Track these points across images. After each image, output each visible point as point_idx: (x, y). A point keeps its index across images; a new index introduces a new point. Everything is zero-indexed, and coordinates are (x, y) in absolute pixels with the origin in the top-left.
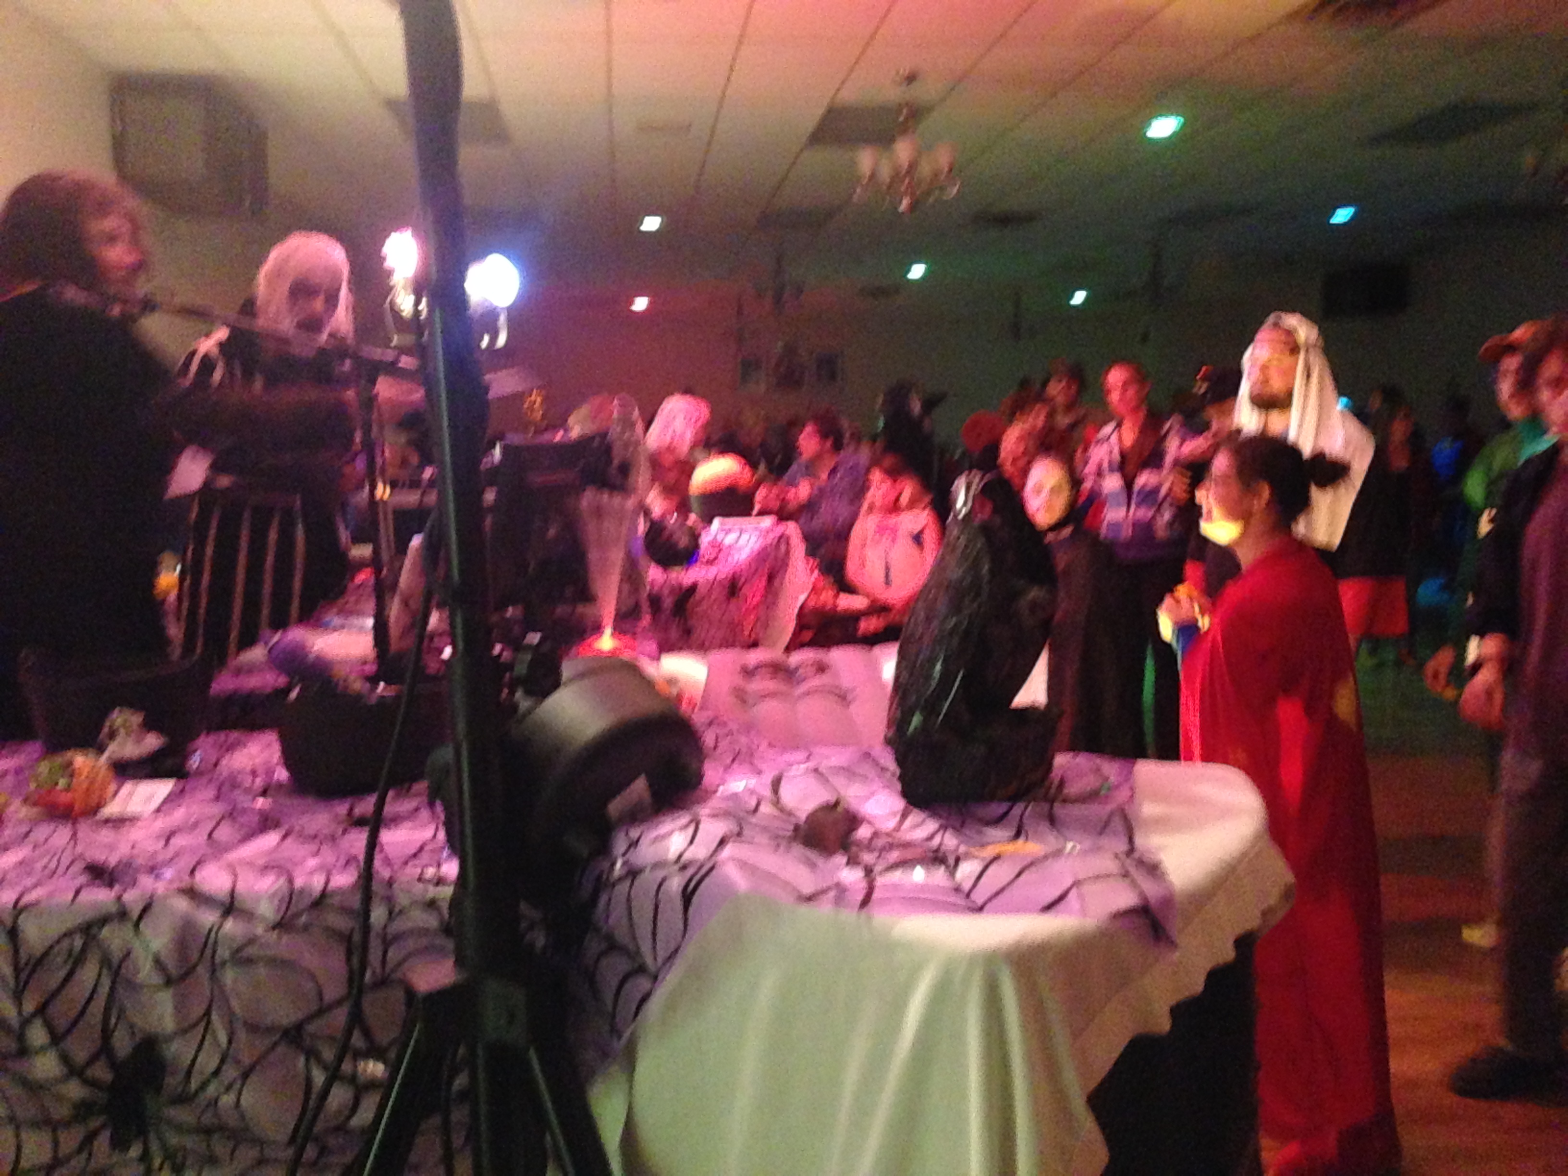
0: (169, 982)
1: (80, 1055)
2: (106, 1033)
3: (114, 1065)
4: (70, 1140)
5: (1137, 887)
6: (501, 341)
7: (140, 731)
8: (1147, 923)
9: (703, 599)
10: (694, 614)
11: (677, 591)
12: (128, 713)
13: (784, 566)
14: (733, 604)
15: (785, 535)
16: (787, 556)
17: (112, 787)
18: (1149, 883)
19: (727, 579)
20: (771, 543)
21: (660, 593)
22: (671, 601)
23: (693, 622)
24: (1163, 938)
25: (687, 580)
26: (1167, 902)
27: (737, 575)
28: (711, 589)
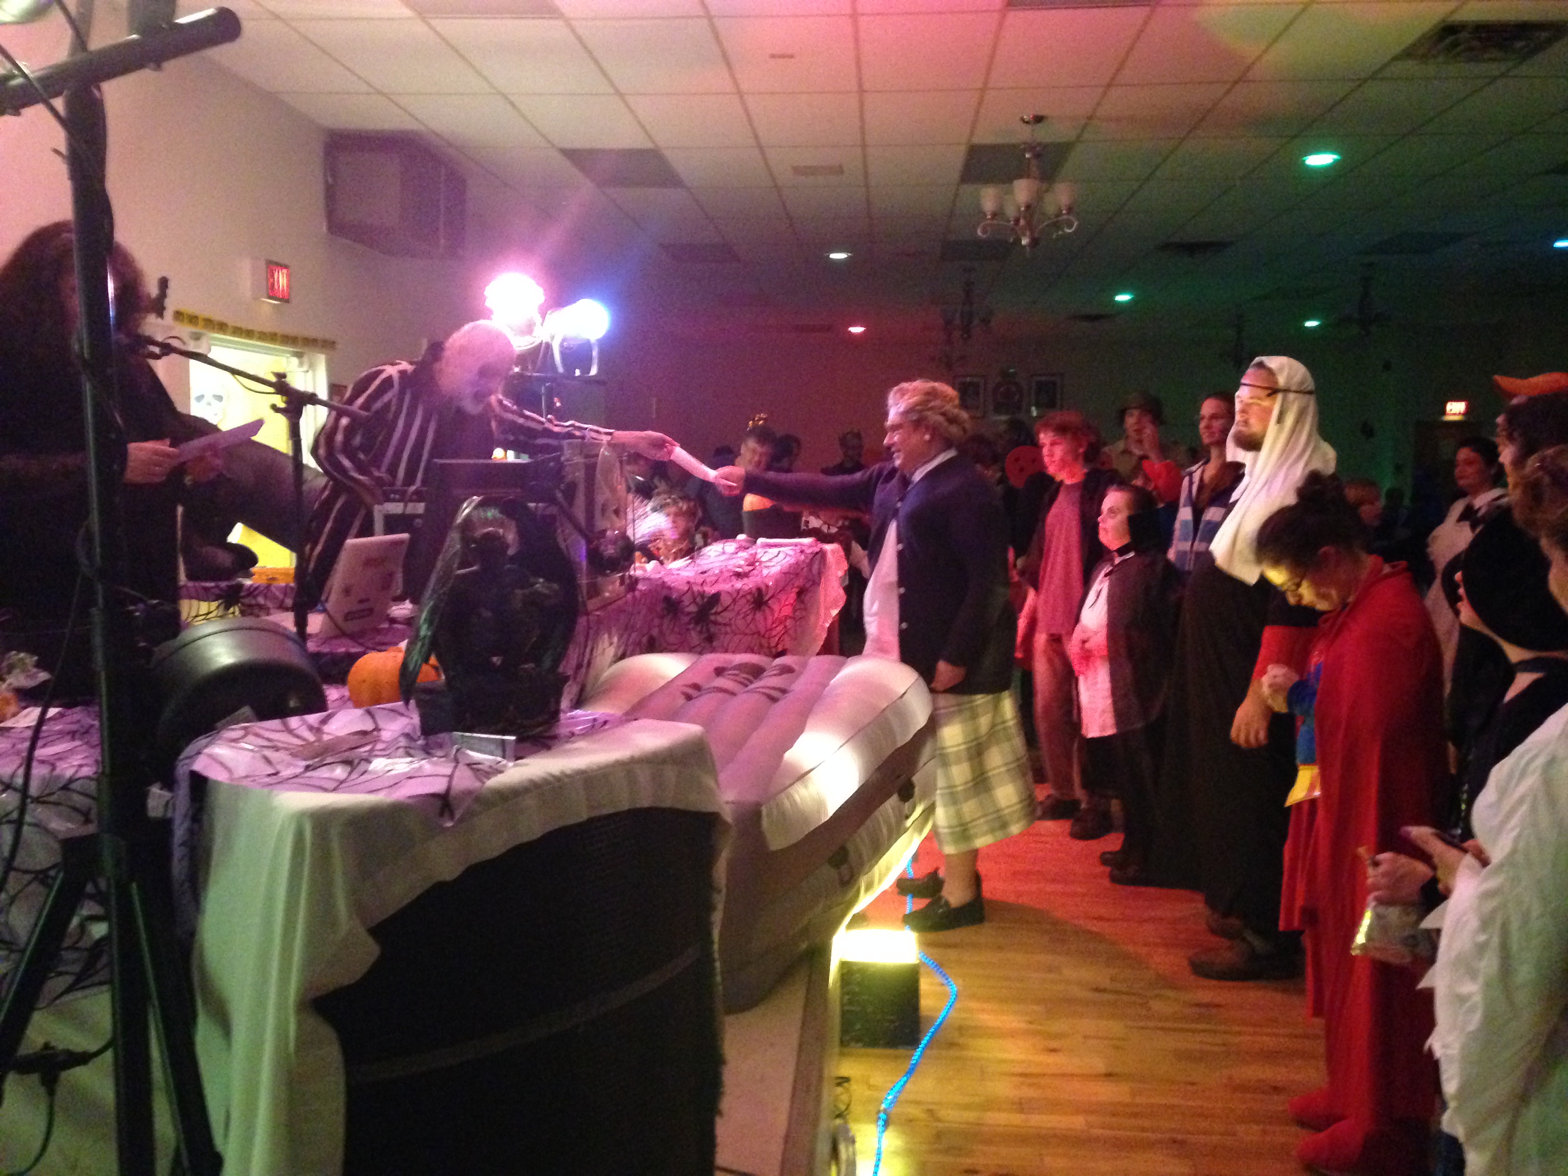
5: (450, 782)
6: (594, 371)
7: (35, 670)
8: (438, 803)
9: (725, 609)
10: (715, 623)
11: (698, 600)
12: (22, 655)
13: (816, 583)
14: (759, 616)
15: (822, 554)
16: (820, 573)
17: (13, 708)
18: (464, 781)
19: (750, 592)
20: (804, 561)
21: (679, 601)
22: (693, 609)
23: (713, 629)
24: (447, 814)
25: (710, 590)
26: (468, 793)
27: (764, 588)
28: (734, 601)
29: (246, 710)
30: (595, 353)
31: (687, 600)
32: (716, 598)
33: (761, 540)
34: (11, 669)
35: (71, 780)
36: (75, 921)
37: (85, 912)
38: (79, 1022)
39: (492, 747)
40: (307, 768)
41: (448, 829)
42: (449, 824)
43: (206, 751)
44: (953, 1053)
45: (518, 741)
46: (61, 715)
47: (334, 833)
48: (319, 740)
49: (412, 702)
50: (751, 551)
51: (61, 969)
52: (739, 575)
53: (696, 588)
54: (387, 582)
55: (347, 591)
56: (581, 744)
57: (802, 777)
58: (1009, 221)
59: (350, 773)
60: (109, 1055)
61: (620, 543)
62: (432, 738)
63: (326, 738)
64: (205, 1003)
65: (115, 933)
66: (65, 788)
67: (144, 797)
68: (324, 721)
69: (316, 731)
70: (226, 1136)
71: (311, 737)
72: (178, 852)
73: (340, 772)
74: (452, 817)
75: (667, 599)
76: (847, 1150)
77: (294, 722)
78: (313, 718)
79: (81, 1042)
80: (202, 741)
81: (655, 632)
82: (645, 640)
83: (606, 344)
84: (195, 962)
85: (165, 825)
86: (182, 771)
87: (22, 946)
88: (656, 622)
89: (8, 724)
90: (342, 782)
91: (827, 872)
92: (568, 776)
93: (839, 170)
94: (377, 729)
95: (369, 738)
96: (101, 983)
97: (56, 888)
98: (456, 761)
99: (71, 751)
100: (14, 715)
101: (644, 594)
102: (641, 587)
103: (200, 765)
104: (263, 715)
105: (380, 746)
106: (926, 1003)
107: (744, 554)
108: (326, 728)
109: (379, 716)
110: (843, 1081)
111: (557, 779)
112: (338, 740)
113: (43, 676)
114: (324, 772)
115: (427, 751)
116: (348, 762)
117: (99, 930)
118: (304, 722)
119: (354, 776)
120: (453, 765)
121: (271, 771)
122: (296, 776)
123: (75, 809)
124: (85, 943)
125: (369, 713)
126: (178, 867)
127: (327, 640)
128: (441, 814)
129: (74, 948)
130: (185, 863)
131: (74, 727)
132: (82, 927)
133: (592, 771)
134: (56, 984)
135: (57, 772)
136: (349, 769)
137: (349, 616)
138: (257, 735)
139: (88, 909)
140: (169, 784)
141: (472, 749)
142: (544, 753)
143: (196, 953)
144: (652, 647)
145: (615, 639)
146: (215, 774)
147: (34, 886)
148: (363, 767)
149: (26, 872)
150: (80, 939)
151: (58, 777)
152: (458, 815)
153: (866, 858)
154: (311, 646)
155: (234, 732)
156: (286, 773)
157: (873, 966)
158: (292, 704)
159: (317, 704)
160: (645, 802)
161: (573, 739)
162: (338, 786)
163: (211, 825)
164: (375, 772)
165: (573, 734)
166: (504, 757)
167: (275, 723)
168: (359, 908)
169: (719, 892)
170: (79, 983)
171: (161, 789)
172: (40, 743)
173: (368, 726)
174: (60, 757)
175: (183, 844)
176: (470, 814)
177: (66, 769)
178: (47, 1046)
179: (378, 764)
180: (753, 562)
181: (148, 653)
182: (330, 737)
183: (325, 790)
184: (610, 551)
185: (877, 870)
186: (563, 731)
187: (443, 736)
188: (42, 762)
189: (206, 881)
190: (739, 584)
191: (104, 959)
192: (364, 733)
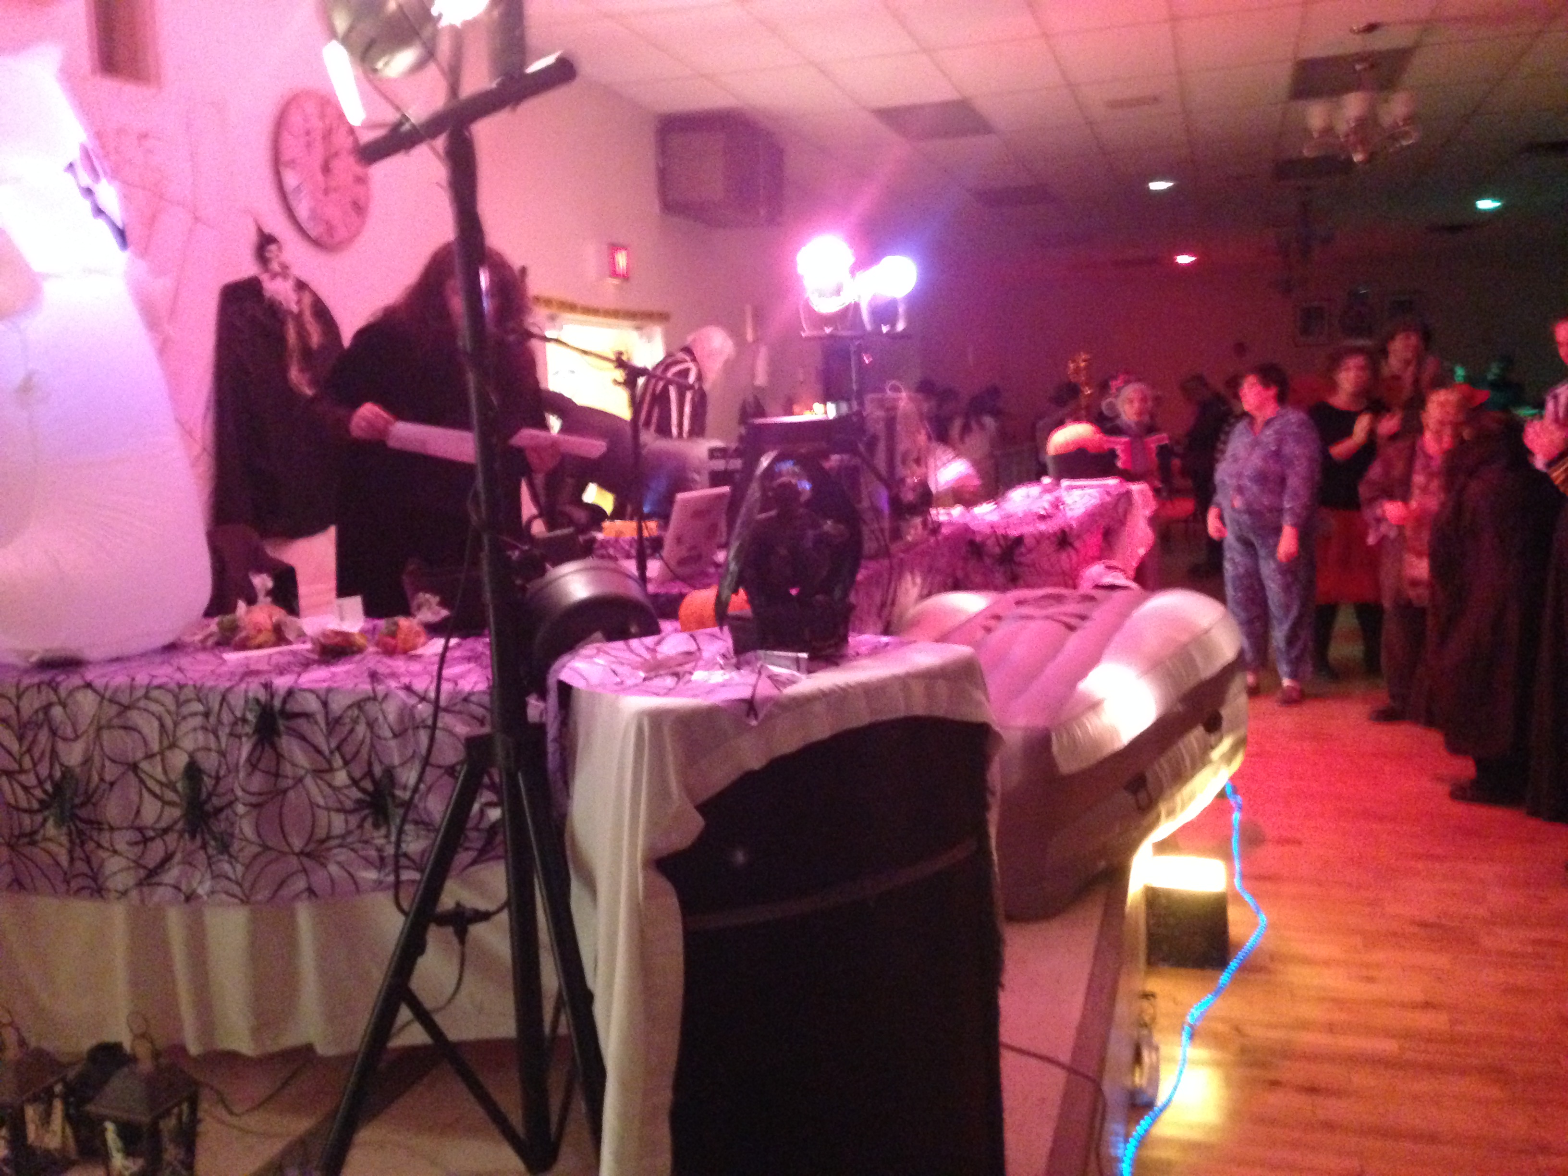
0: (395, 736)
1: (357, 774)
2: (370, 764)
3: (374, 782)
4: (354, 820)
5: (754, 690)
6: (900, 326)
7: (437, 608)
8: (745, 707)
9: (1030, 551)
10: (1020, 564)
11: (1002, 542)
12: (428, 596)
13: (1122, 522)
14: (1064, 556)
15: (1128, 494)
16: (1126, 513)
17: (422, 639)
18: (765, 689)
19: (1055, 534)
20: (1108, 503)
21: (983, 544)
22: (997, 550)
23: (1019, 570)
24: (752, 716)
25: (1014, 533)
26: (767, 699)
27: (1067, 530)
28: (1038, 542)
29: (598, 635)
30: (901, 309)
31: (990, 542)
32: (1019, 540)
33: (1065, 483)
34: (419, 607)
35: (471, 694)
36: (476, 807)
37: (483, 800)
38: (481, 889)
39: (788, 663)
40: (645, 679)
41: (753, 727)
42: (754, 723)
43: (570, 665)
44: (1261, 977)
45: (811, 659)
46: (459, 645)
47: (666, 730)
48: (654, 658)
49: (726, 628)
50: (1056, 494)
51: (467, 845)
52: (1042, 518)
53: (1000, 531)
54: (713, 529)
55: (679, 540)
56: (865, 662)
57: (1094, 706)
58: (1338, 137)
59: (677, 683)
60: (504, 916)
61: (919, 490)
62: (742, 658)
63: (659, 656)
64: (577, 872)
65: (507, 816)
66: (466, 700)
67: (524, 706)
68: (658, 643)
69: (653, 651)
70: (595, 975)
71: (648, 656)
72: (551, 747)
73: (670, 681)
74: (756, 716)
75: (972, 543)
76: (1150, 1057)
77: (634, 643)
78: (649, 641)
79: (482, 905)
80: (565, 658)
81: (960, 574)
82: (950, 581)
83: (913, 300)
84: (567, 836)
85: (541, 728)
86: (551, 682)
87: (437, 826)
88: (960, 564)
89: (420, 651)
90: (670, 689)
91: (1125, 798)
92: (851, 687)
93: (1156, 99)
94: (699, 649)
95: (691, 658)
96: (499, 858)
97: (461, 778)
98: (760, 673)
99: (469, 671)
100: (424, 644)
101: (947, 538)
102: (945, 531)
103: (565, 676)
104: (610, 637)
105: (701, 663)
106: (1235, 930)
107: (1048, 497)
108: (659, 649)
109: (700, 639)
110: (1147, 996)
111: (843, 689)
112: (669, 658)
113: (444, 613)
114: (657, 682)
115: (738, 667)
116: (676, 675)
117: (495, 814)
118: (643, 644)
119: (681, 684)
120: (756, 676)
121: (618, 680)
122: (636, 685)
123: (474, 717)
124: (484, 825)
125: (692, 636)
126: (552, 760)
127: (662, 583)
128: (748, 715)
129: (476, 829)
130: (557, 755)
131: (469, 654)
132: (482, 812)
133: (873, 683)
134: (463, 857)
135: (459, 686)
136: (676, 679)
137: (682, 562)
138: (608, 653)
139: (487, 796)
140: (543, 695)
141: (773, 664)
142: (833, 668)
143: (568, 829)
144: (957, 586)
145: (919, 580)
146: (576, 682)
147: (446, 777)
148: (687, 677)
149: (440, 767)
150: (479, 823)
151: (460, 692)
152: (761, 716)
153: (1165, 785)
154: (651, 588)
155: (588, 650)
156: (629, 682)
157: (1177, 891)
158: (633, 629)
159: (652, 629)
160: (919, 709)
161: (859, 657)
162: (668, 692)
163: (575, 728)
164: (696, 682)
165: (858, 654)
166: (798, 670)
167: (620, 644)
168: (688, 789)
169: (993, 794)
170: (483, 856)
171: (537, 700)
172: (445, 665)
173: (693, 647)
174: (462, 676)
175: (555, 740)
176: (770, 716)
177: (466, 685)
178: (458, 905)
179: (699, 676)
180: (1057, 504)
181: (523, 589)
182: (662, 655)
183: (657, 694)
184: (909, 496)
185: (1178, 799)
186: (851, 652)
187: (750, 655)
188: (448, 680)
189: (573, 772)
190: (1042, 527)
191: (499, 838)
192: (689, 653)
